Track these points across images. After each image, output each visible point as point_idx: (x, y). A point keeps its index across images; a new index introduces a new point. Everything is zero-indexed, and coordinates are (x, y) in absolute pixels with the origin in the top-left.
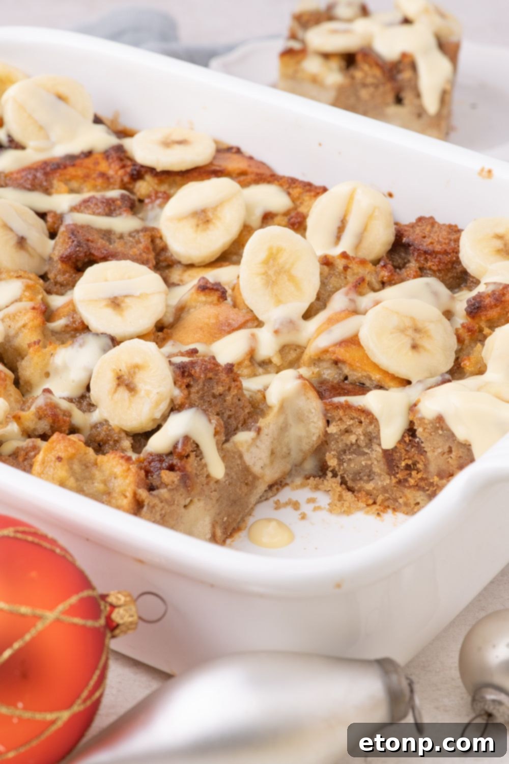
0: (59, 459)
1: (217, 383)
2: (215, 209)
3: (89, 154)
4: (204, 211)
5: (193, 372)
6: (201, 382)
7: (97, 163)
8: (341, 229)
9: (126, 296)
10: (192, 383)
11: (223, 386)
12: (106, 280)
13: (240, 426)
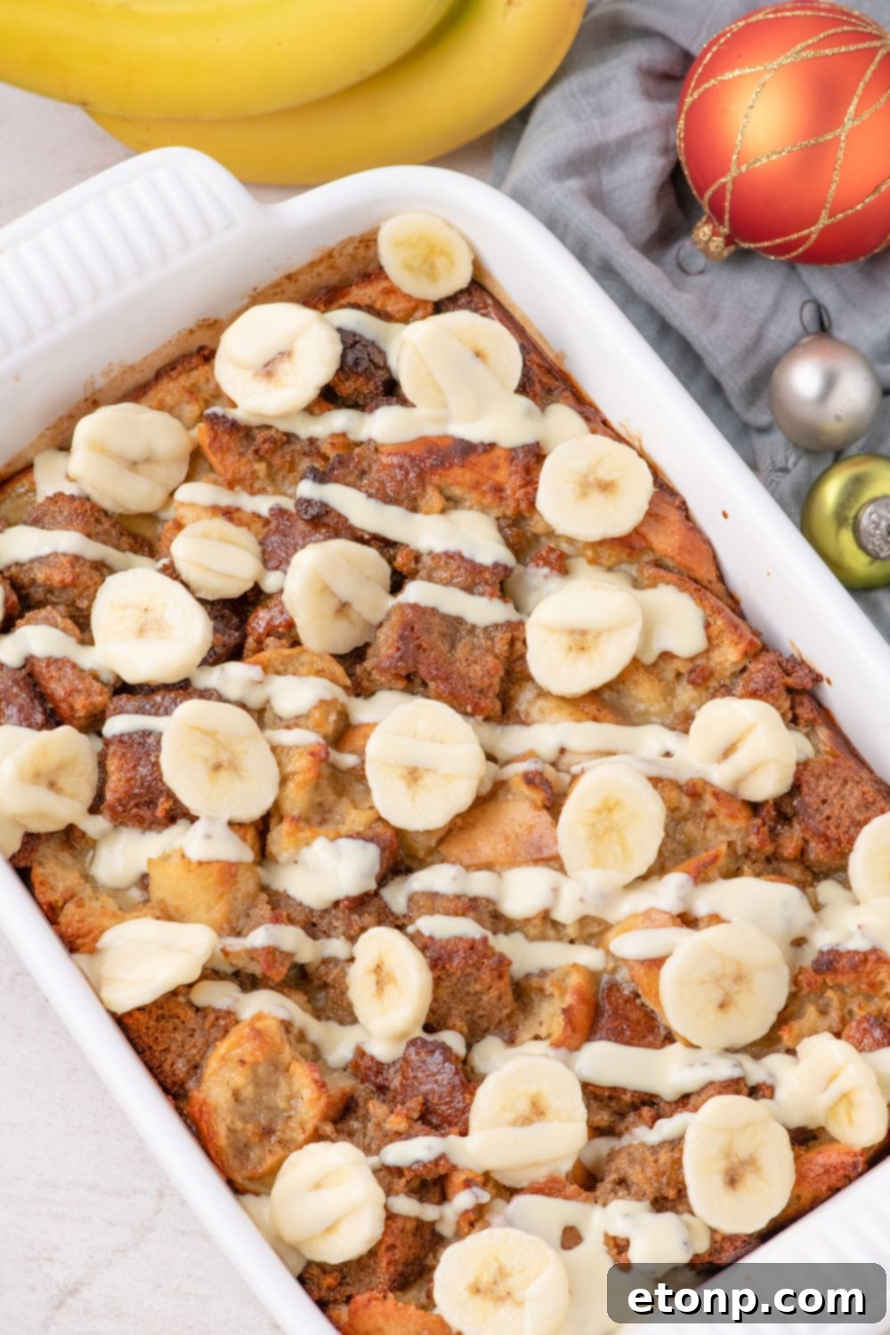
0: (242, 1062)
1: (476, 981)
2: (599, 634)
3: (490, 447)
4: (583, 633)
5: (448, 966)
6: (454, 979)
7: (495, 467)
8: (727, 752)
9: (428, 770)
10: (444, 977)
11: (481, 985)
12: (414, 736)
13: (492, 1027)
